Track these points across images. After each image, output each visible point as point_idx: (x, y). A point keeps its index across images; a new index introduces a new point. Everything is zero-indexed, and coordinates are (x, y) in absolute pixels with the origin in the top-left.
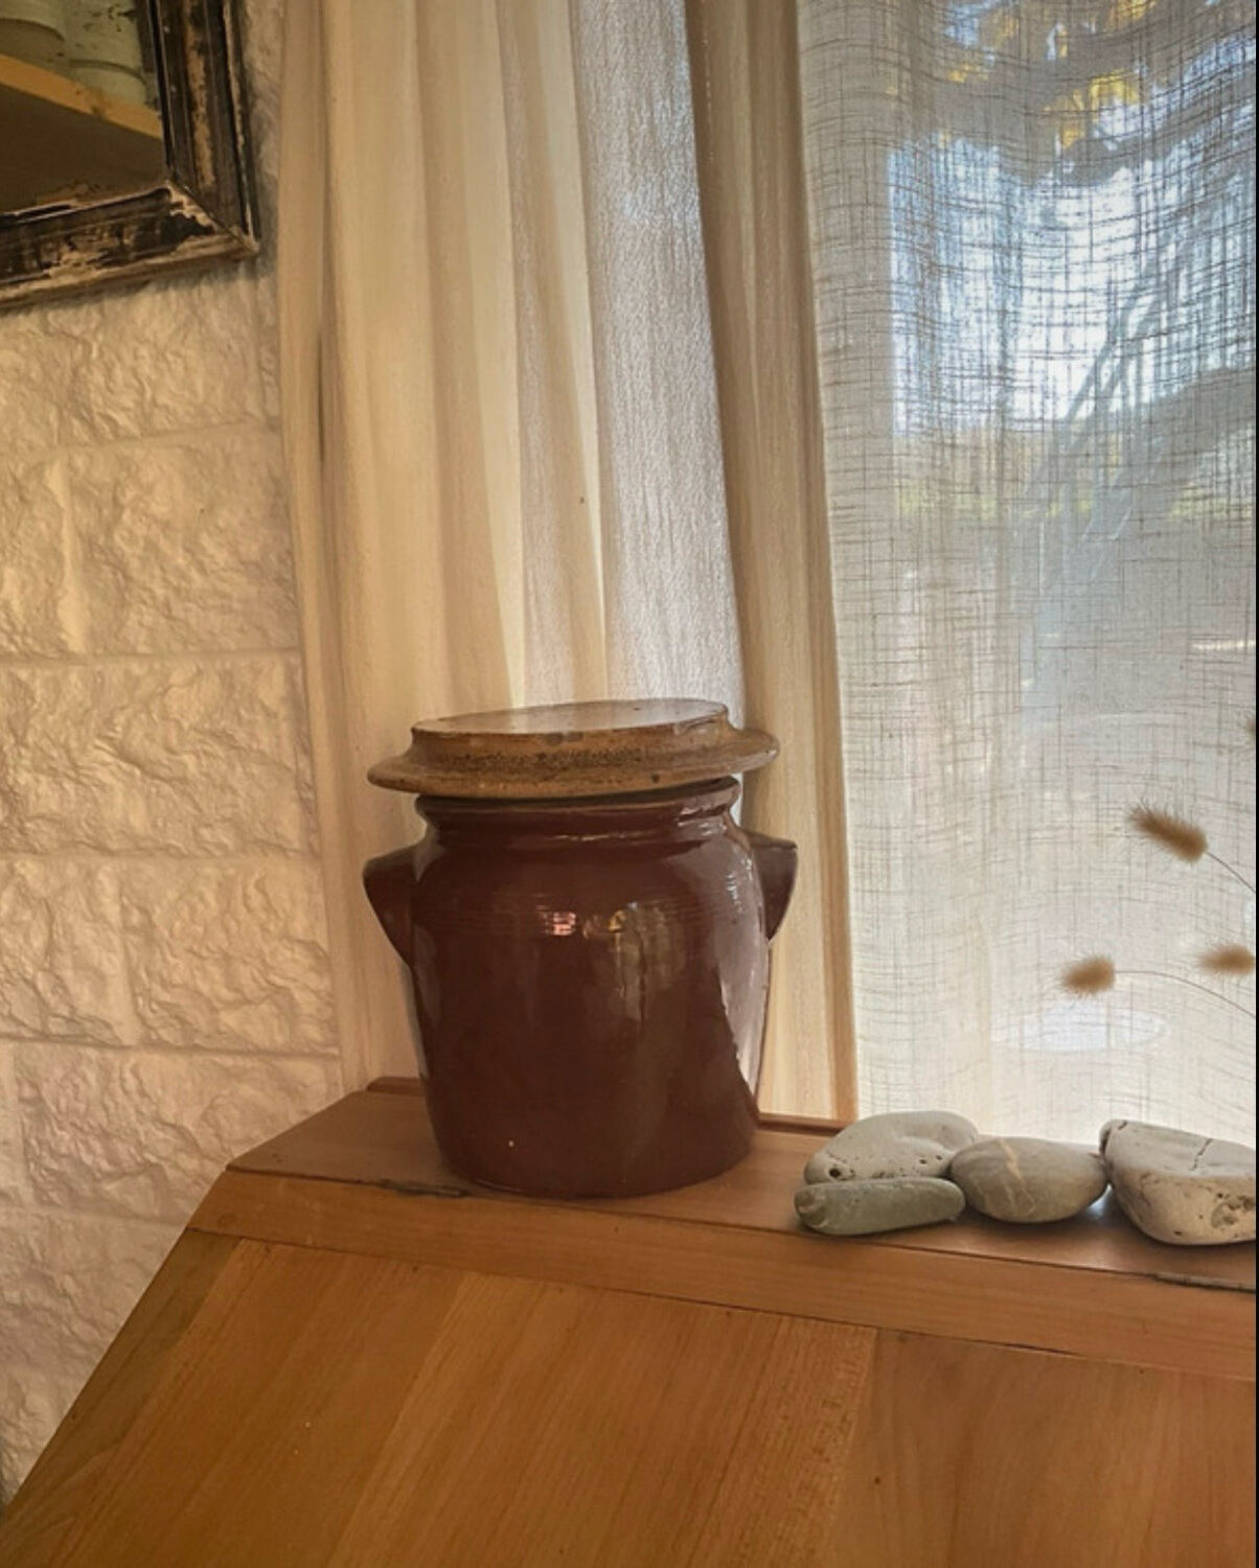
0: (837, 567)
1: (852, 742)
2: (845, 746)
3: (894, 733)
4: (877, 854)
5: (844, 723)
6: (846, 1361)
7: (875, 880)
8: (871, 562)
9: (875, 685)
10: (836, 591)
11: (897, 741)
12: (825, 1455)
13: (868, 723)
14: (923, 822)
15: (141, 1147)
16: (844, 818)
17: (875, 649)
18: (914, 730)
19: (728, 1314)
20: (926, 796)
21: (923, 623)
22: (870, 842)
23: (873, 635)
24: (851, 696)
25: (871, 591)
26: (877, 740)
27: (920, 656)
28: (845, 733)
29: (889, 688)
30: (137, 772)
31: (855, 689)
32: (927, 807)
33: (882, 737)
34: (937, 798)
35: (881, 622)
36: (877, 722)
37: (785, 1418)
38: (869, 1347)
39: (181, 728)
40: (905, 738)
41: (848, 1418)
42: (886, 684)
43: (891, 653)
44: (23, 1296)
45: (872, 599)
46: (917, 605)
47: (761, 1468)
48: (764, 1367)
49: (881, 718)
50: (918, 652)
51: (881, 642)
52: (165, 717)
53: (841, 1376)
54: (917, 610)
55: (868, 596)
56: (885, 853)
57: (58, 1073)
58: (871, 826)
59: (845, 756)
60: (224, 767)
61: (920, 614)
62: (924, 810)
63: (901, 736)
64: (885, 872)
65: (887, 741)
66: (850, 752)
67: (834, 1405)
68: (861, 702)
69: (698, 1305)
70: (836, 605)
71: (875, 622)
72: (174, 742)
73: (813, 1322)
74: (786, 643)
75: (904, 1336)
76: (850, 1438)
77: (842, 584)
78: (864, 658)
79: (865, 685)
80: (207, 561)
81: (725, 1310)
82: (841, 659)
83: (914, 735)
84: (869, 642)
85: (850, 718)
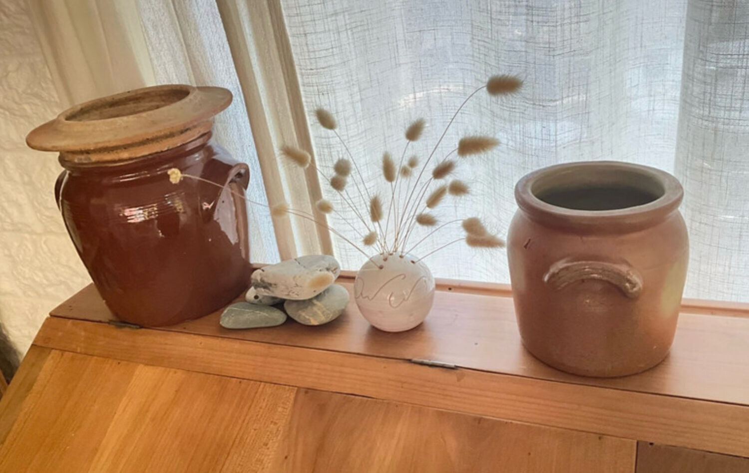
0: (285, 9)
1: (306, 97)
2: (303, 99)
3: (324, 93)
4: (326, 150)
5: (301, 88)
6: (283, 403)
7: (327, 162)
8: (299, 6)
9: (311, 69)
10: (286, 21)
11: (326, 96)
12: (268, 446)
13: (311, 88)
14: (346, 133)
15: (57, 275)
16: (309, 134)
17: (309, 52)
18: (334, 90)
19: (240, 382)
20: (345, 120)
21: (332, 35)
22: (322, 145)
23: (307, 44)
24: (302, 75)
25: (302, 22)
26: (317, 96)
27: (333, 52)
28: (302, 93)
29: (318, 71)
30: (7, 113)
31: (303, 71)
32: (346, 126)
33: (319, 95)
34: (352, 120)
35: (309, 37)
36: (316, 88)
37: (255, 430)
38: (292, 396)
39: (18, 93)
40: (330, 95)
41: (280, 429)
42: (317, 69)
43: (317, 53)
44: (29, 332)
45: (303, 26)
46: (326, 27)
47: (243, 452)
48: (250, 406)
49: (317, 86)
50: (331, 50)
51: (310, 48)
52: (10, 88)
53: (280, 409)
54: (327, 29)
55: (301, 25)
56: (329, 150)
57: (16, 244)
58: (321, 137)
59: (304, 104)
60: (43, 110)
61: (329, 30)
62: (345, 127)
63: (328, 94)
64: (330, 158)
65: (321, 96)
66: (307, 102)
67: (275, 424)
68: (306, 78)
69: (228, 378)
70: (287, 29)
71: (306, 38)
72: (17, 99)
73: (272, 385)
74: (266, 51)
75: (308, 390)
76: (279, 438)
77: (289, 18)
78: (304, 56)
79: (307, 70)
80: (6, 10)
81: (239, 380)
82: (294, 56)
83: (334, 93)
84: (305, 48)
85: (304, 85)
